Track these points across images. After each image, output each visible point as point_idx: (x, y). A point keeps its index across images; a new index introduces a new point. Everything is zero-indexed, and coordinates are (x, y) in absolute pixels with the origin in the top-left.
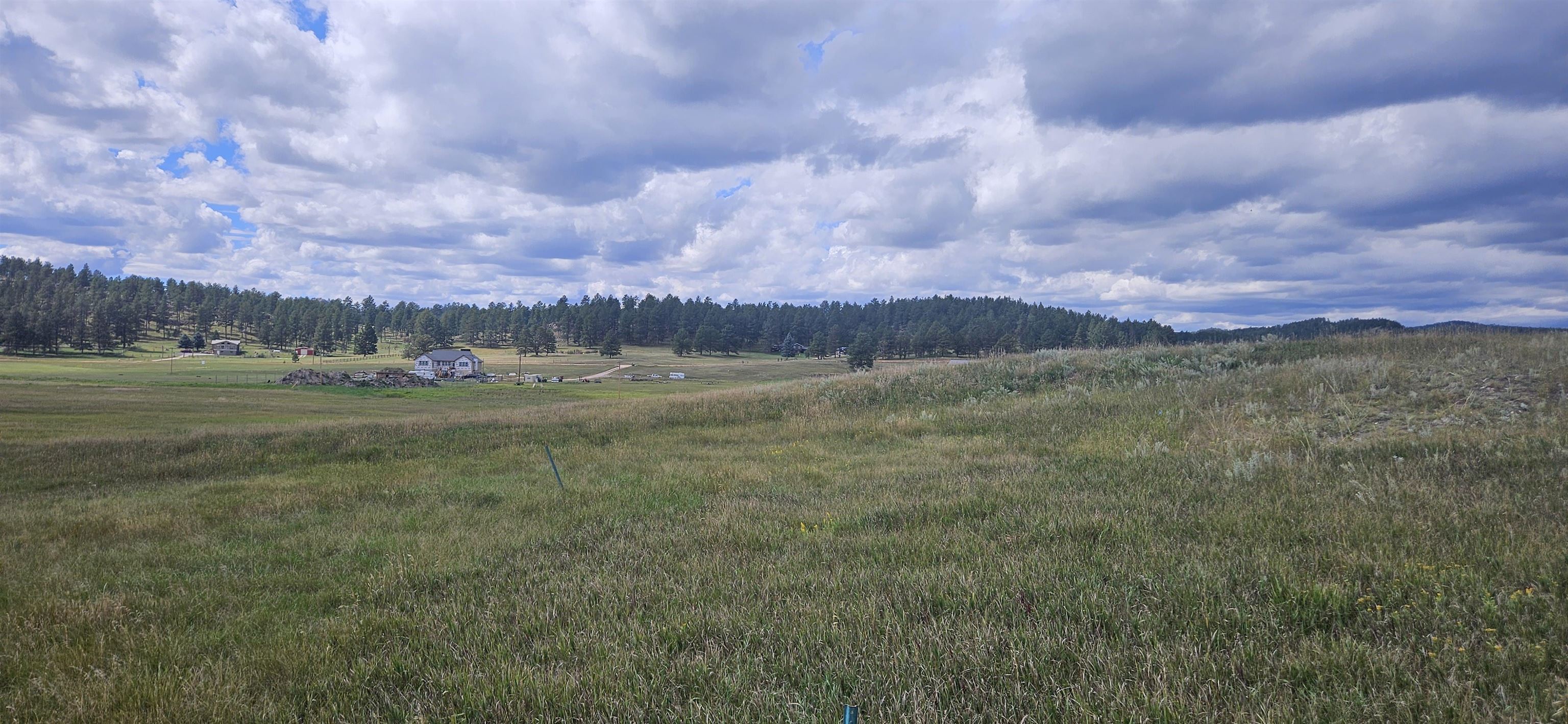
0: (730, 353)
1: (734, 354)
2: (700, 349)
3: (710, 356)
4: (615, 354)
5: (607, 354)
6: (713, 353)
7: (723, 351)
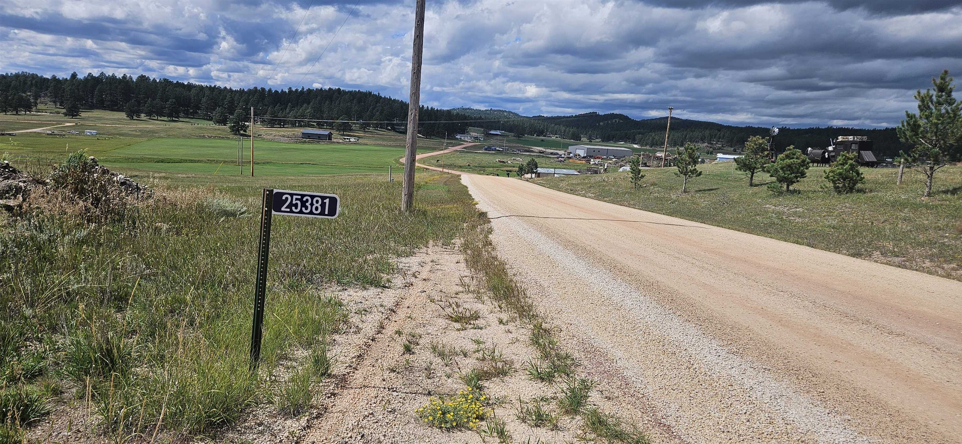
0: (174, 119)
1: (177, 119)
2: (149, 114)
3: (157, 120)
4: (76, 115)
5: (69, 115)
6: (159, 118)
7: (168, 117)
